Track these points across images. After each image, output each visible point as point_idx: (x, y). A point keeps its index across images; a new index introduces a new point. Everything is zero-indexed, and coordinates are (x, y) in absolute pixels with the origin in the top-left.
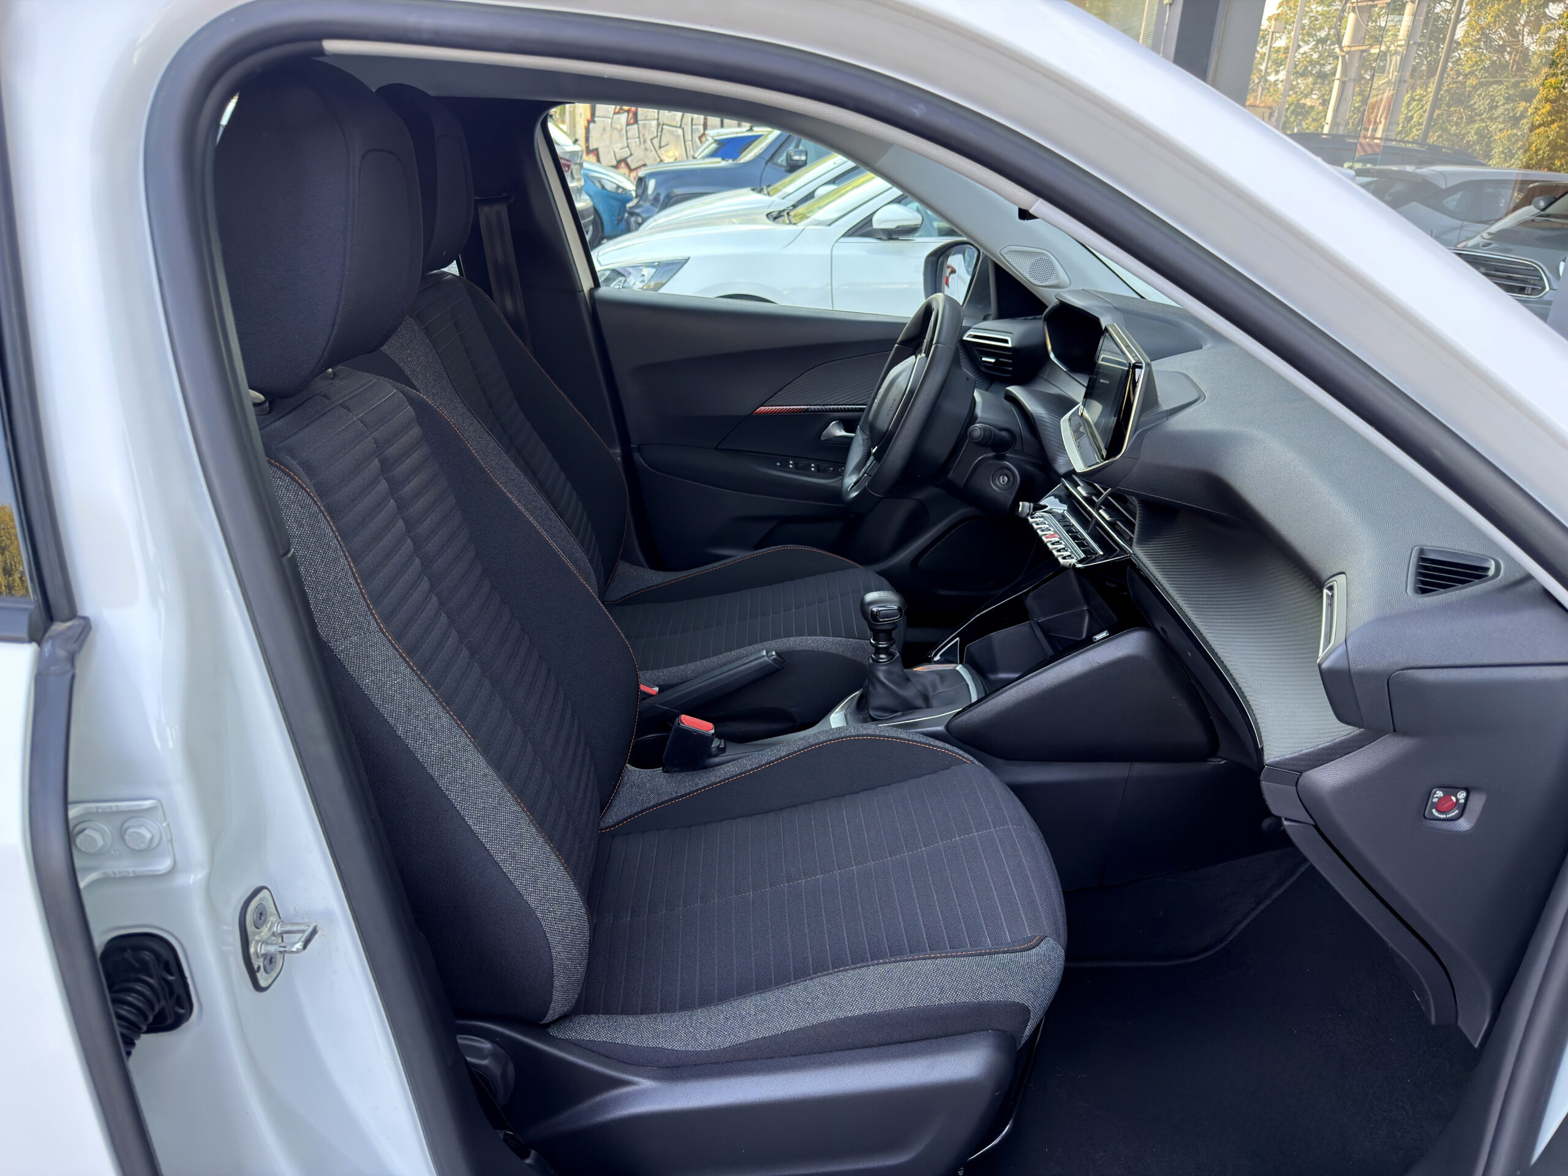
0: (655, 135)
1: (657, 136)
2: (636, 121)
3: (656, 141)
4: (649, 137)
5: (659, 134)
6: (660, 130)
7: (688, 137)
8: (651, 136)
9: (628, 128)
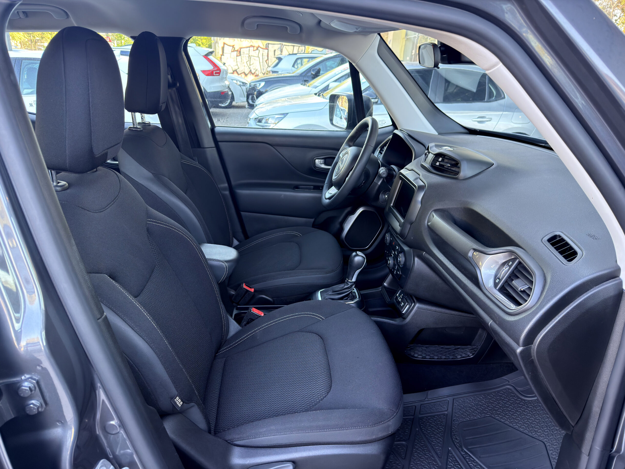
0: (248, 60)
1: (249, 61)
2: (240, 55)
3: (248, 63)
4: (245, 61)
5: (250, 60)
6: (250, 58)
7: (261, 61)
8: (247, 61)
9: (238, 57)
